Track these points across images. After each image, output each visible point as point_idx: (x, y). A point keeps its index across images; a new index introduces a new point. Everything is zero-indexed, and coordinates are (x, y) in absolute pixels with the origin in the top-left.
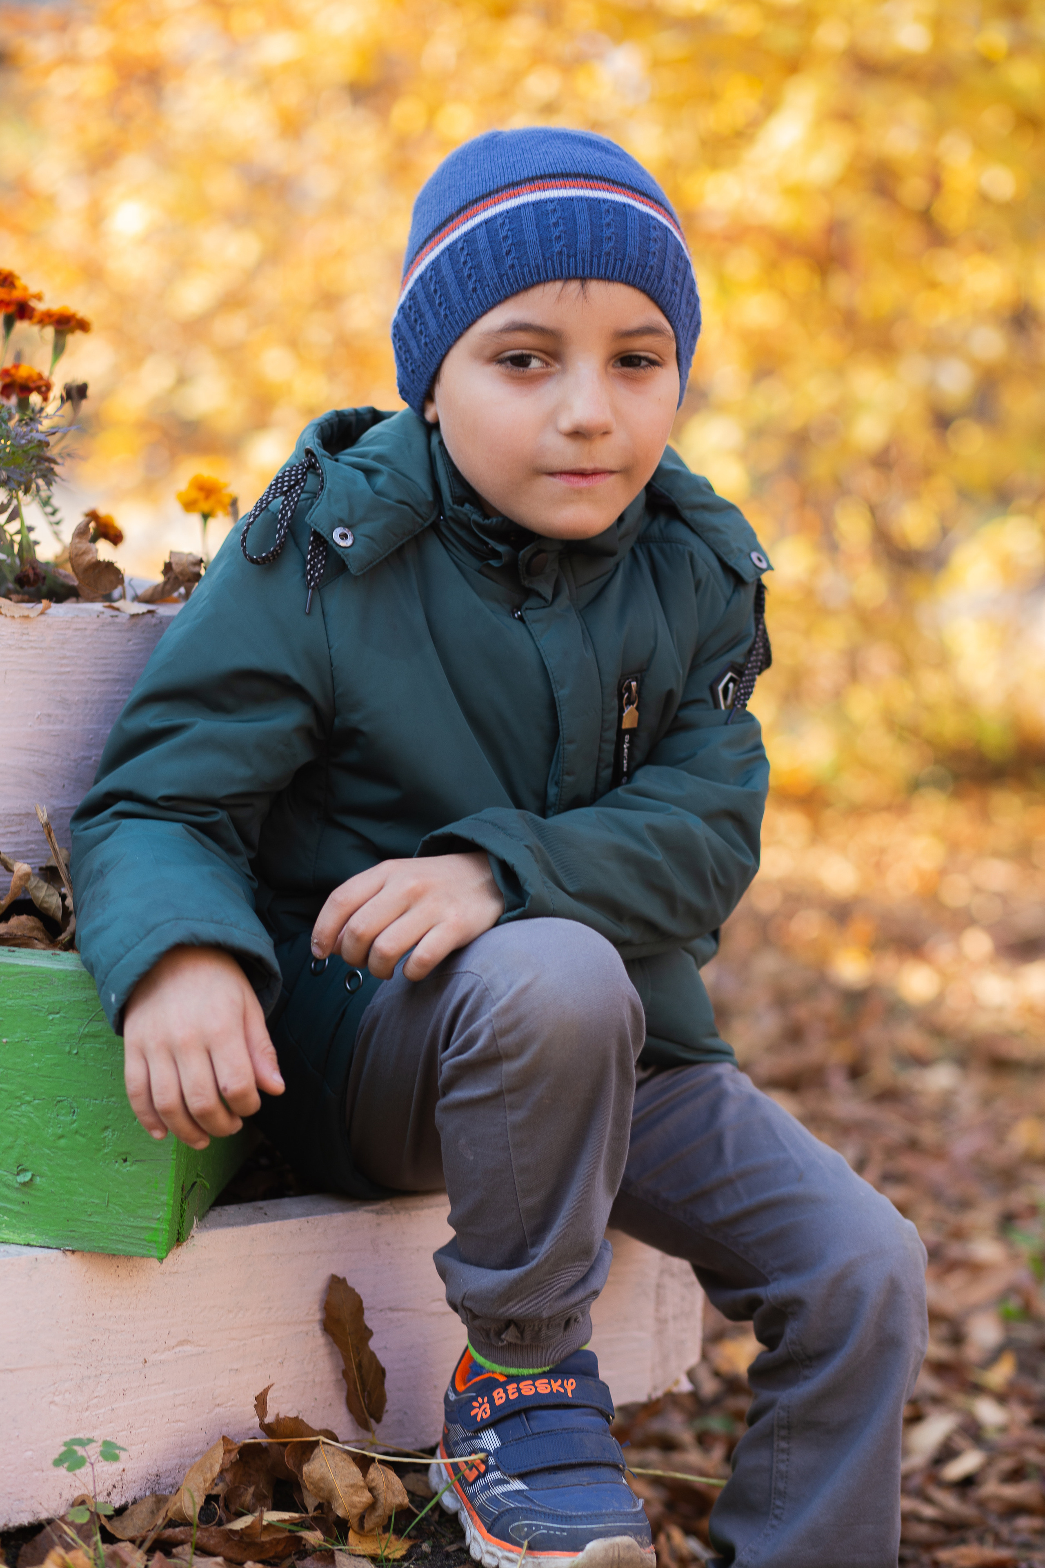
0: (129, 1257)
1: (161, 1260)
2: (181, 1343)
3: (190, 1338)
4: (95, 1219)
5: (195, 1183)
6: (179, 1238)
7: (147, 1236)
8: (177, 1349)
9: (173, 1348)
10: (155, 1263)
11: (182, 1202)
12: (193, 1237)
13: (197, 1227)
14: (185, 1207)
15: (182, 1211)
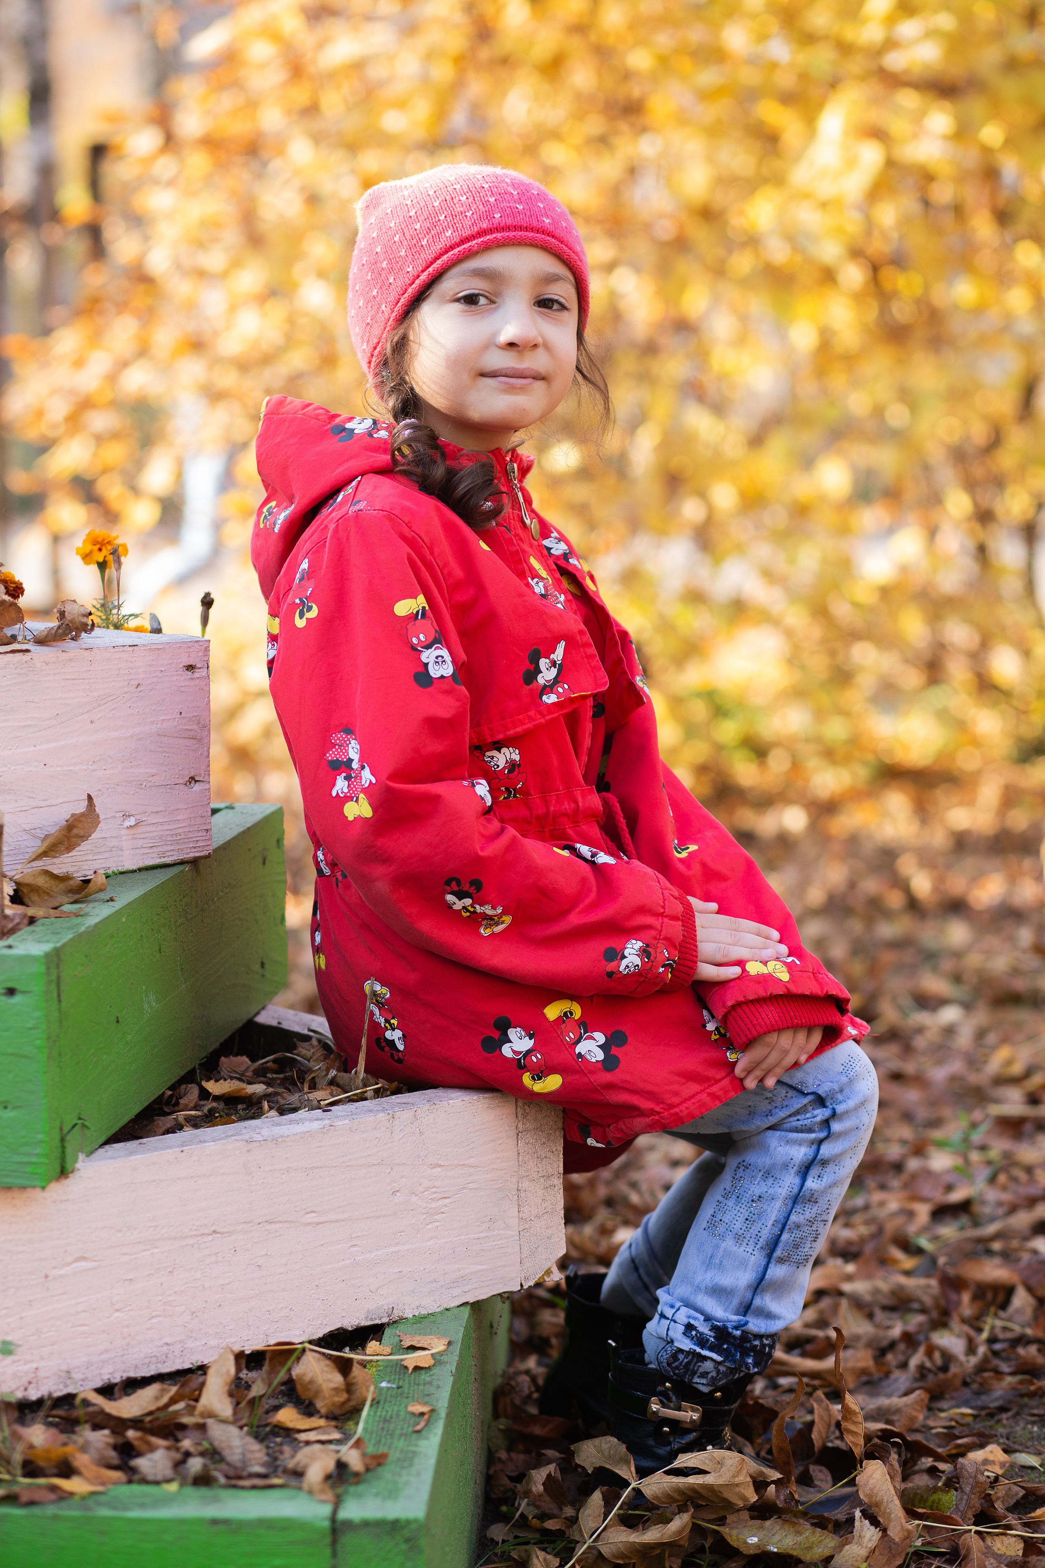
0: (22, 1188)
2: (78, 1260)
3: (85, 1255)
5: (75, 1125)
6: (63, 1172)
7: (30, 1169)
8: (75, 1265)
9: (71, 1263)
10: (40, 1192)
11: (62, 1140)
12: (78, 1170)
13: (83, 1162)
14: (66, 1144)
15: (63, 1147)
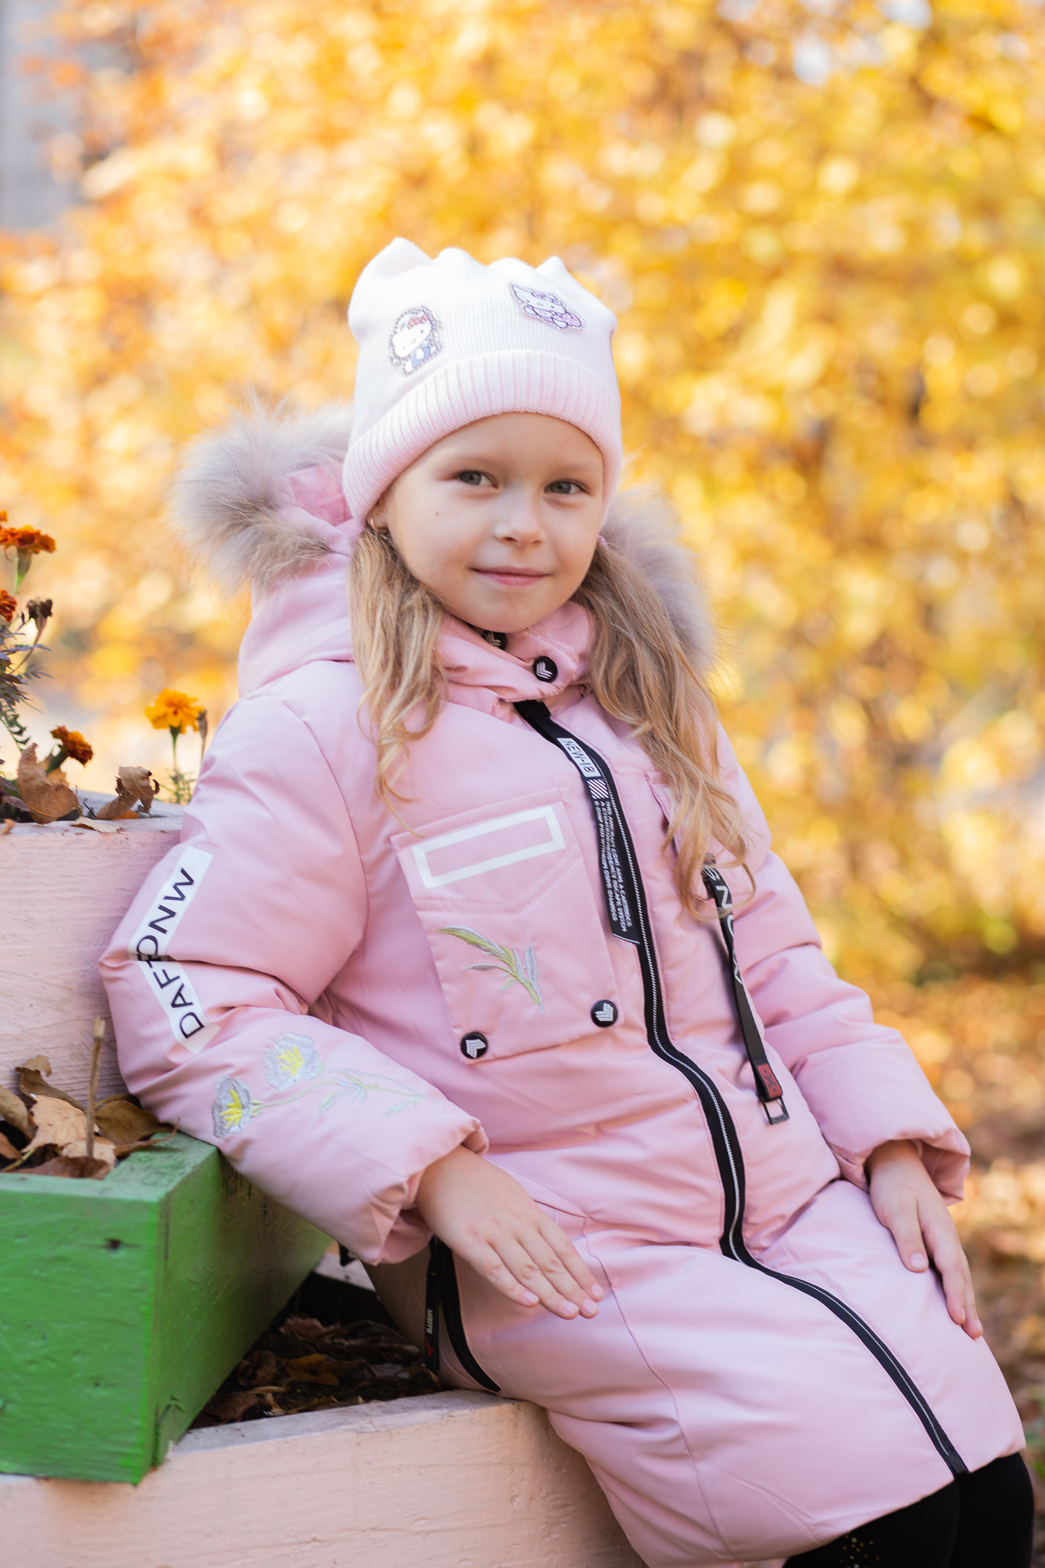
0: (104, 1482)
1: (135, 1485)
4: (68, 1445)
5: (168, 1407)
6: (155, 1463)
7: (121, 1461)
10: (129, 1489)
11: (157, 1426)
12: (168, 1461)
13: (173, 1451)
14: (161, 1431)
15: (157, 1435)
